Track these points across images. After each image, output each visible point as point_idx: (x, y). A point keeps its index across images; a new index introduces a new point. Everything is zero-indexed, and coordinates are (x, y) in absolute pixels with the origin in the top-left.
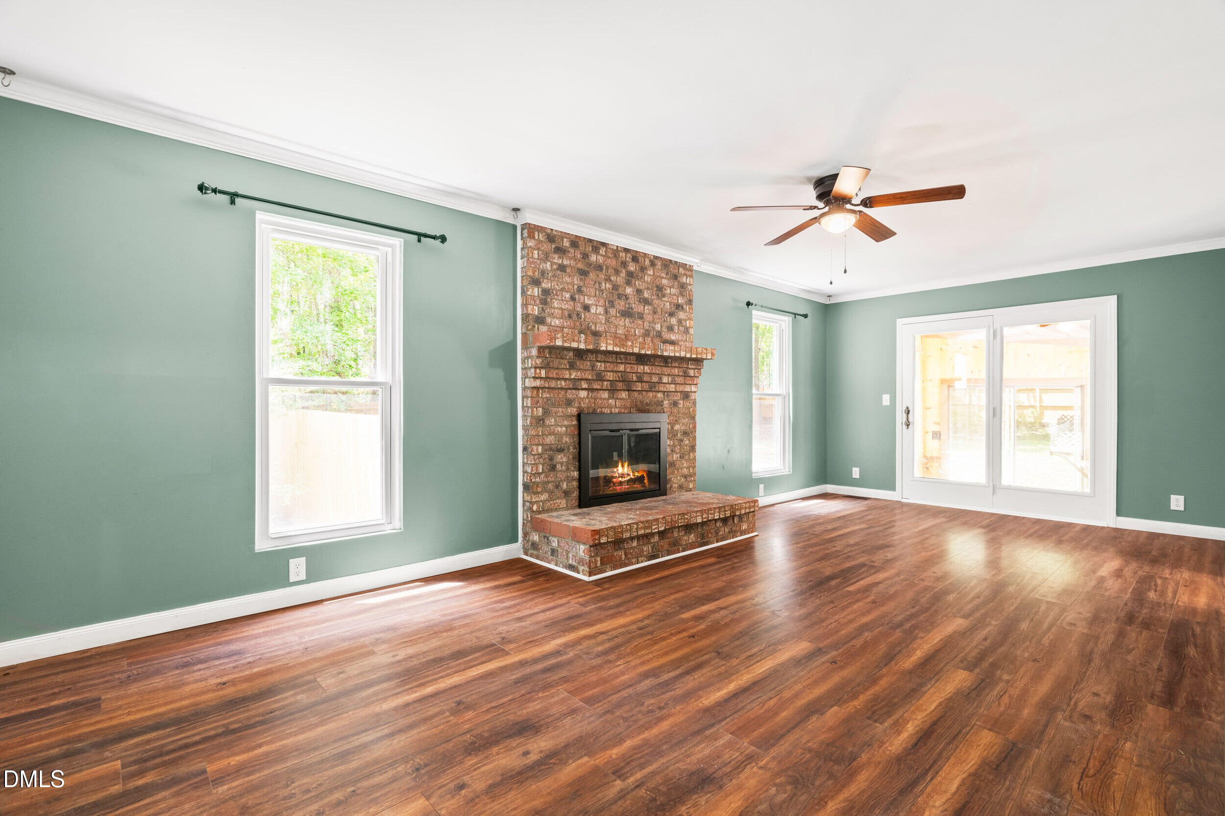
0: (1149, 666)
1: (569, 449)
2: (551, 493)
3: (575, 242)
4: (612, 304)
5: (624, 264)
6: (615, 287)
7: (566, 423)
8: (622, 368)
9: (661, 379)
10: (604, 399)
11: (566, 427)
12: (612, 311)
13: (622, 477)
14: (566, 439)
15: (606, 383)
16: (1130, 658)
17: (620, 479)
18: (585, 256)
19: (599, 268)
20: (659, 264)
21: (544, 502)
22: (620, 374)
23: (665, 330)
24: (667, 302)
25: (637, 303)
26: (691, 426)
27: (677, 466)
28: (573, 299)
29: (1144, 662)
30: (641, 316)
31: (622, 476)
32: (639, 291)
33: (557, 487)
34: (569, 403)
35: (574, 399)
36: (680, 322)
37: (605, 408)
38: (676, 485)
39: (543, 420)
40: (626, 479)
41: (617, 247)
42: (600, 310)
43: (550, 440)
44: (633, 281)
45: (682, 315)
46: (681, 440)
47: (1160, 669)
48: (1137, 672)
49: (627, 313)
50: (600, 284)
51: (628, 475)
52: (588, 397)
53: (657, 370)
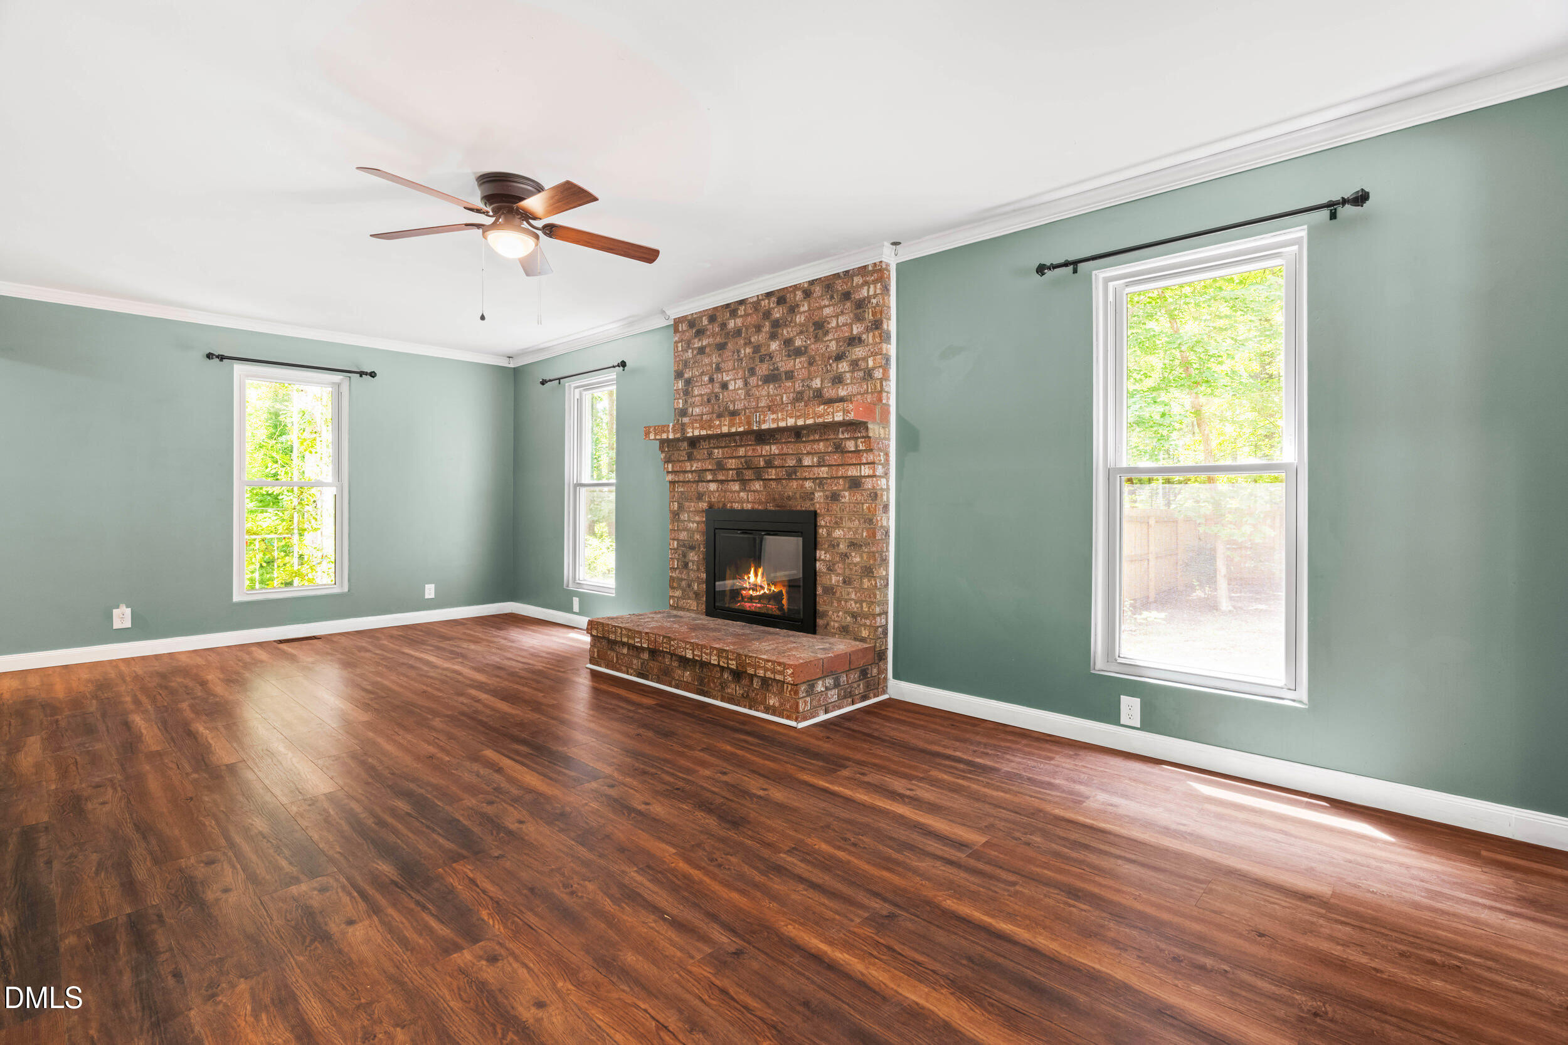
0: (64, 860)
1: (699, 548)
2: (684, 591)
3: (713, 315)
4: (752, 372)
5: (767, 314)
6: (757, 349)
7: (697, 518)
8: (741, 452)
9: (800, 460)
10: (734, 492)
11: (698, 523)
12: (753, 381)
13: (753, 590)
14: (697, 537)
15: (731, 472)
16: (95, 857)
17: (751, 592)
18: (723, 325)
19: (738, 332)
20: (817, 290)
21: (678, 598)
22: (743, 460)
23: (828, 384)
24: (831, 340)
25: (784, 358)
26: (865, 534)
27: (838, 594)
28: (711, 380)
29: (73, 862)
30: (790, 375)
31: (755, 587)
32: (788, 342)
33: (689, 586)
34: (700, 497)
35: (705, 492)
36: (855, 364)
37: (735, 502)
38: (837, 625)
39: (678, 514)
40: (758, 593)
41: (758, 296)
42: (740, 383)
43: (683, 535)
44: (780, 331)
45: (858, 352)
46: (845, 556)
47: (49, 863)
48: (75, 844)
49: (772, 378)
50: (739, 351)
51: (762, 588)
52: (718, 491)
53: (790, 449)
